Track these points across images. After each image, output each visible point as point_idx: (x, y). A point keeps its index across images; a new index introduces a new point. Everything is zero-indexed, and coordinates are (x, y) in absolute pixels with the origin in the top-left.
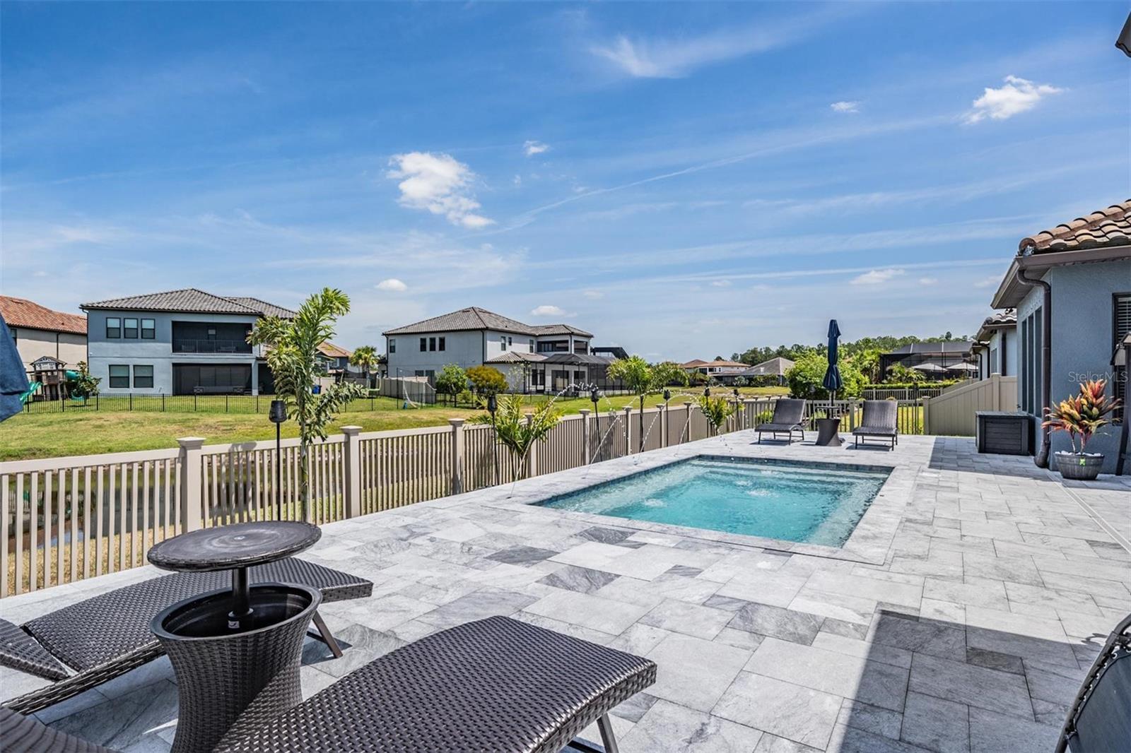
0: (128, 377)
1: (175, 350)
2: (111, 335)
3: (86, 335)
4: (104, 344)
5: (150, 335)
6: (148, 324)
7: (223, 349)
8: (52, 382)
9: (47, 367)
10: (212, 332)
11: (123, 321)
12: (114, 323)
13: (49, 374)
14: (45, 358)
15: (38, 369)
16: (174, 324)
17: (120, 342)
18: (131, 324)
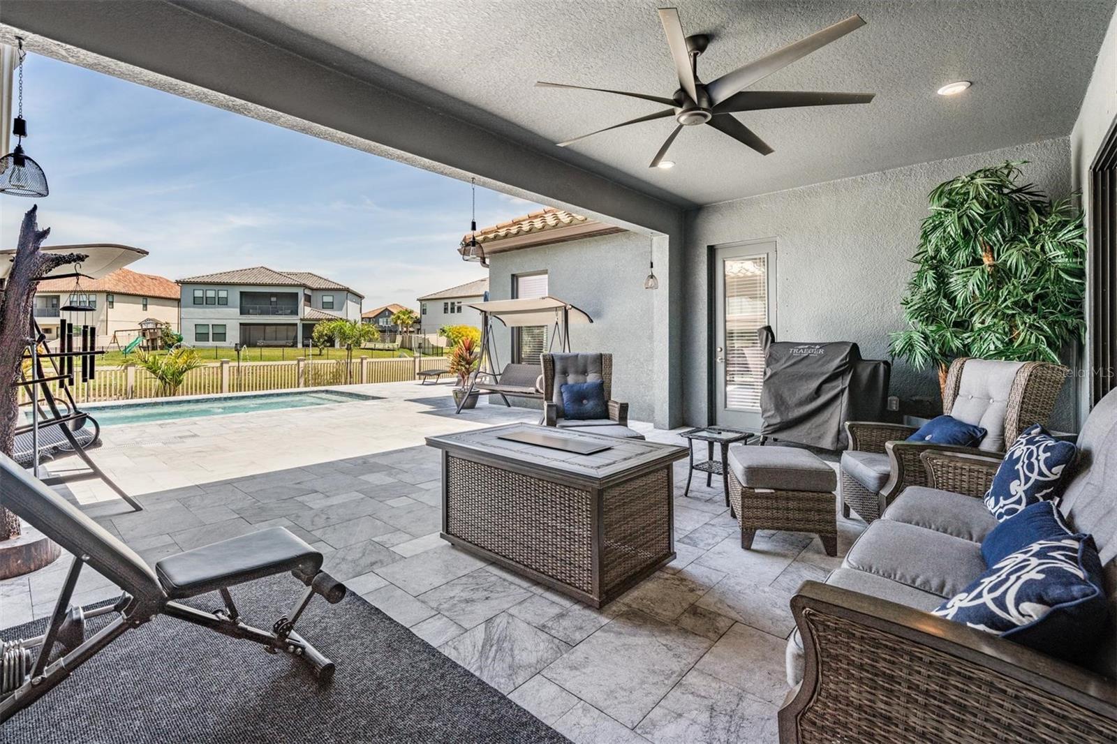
0: (208, 334)
1: (241, 313)
2: (197, 302)
3: (179, 300)
4: (192, 309)
5: (223, 302)
6: (223, 294)
7: (280, 312)
8: (153, 337)
9: (150, 326)
10: (273, 299)
11: (205, 292)
12: (199, 294)
13: (152, 331)
14: (147, 320)
15: (144, 327)
16: (242, 293)
17: (203, 308)
18: (211, 294)
